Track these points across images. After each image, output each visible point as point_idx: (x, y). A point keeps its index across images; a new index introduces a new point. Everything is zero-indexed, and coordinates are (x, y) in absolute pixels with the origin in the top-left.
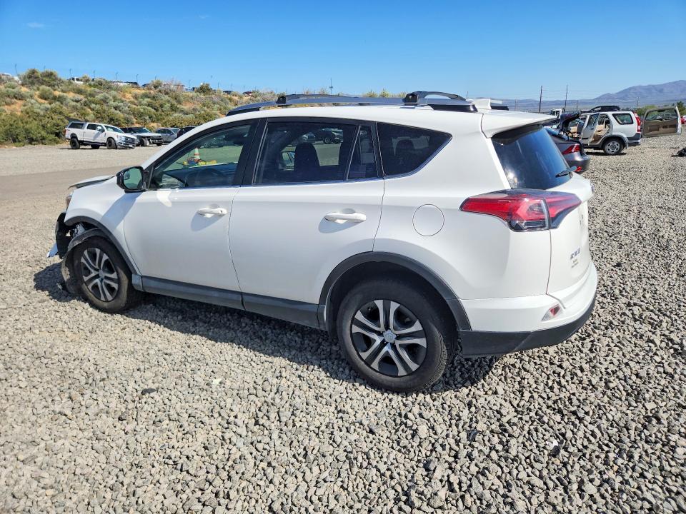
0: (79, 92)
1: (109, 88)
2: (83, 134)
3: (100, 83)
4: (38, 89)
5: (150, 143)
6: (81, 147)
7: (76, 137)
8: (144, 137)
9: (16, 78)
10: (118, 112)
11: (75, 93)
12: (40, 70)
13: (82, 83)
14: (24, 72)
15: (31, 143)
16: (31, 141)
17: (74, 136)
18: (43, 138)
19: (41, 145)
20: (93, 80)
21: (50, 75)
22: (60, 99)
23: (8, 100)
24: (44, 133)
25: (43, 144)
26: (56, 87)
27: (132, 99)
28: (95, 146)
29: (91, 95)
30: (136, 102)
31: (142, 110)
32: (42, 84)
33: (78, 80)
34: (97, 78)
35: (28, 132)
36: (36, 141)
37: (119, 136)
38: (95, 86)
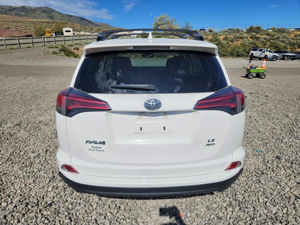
0: (268, 35)
1: (284, 32)
2: (256, 53)
3: (280, 30)
4: (251, 34)
5: (288, 59)
6: (254, 59)
7: (253, 55)
8: (286, 55)
9: (245, 30)
10: (282, 43)
11: (266, 35)
12: (255, 26)
13: (271, 30)
14: (248, 27)
15: (237, 57)
16: (238, 56)
17: (252, 54)
18: (243, 55)
19: (241, 58)
20: (277, 29)
21: (258, 28)
22: (258, 39)
23: (237, 39)
24: (243, 53)
25: (242, 57)
26: (259, 33)
27: (293, 37)
28: (260, 59)
29: (273, 36)
30: (295, 38)
31: (295, 42)
32: (253, 32)
33: (270, 29)
34: (279, 28)
35: (238, 52)
36: (239, 56)
37: (270, 55)
38: (277, 32)
